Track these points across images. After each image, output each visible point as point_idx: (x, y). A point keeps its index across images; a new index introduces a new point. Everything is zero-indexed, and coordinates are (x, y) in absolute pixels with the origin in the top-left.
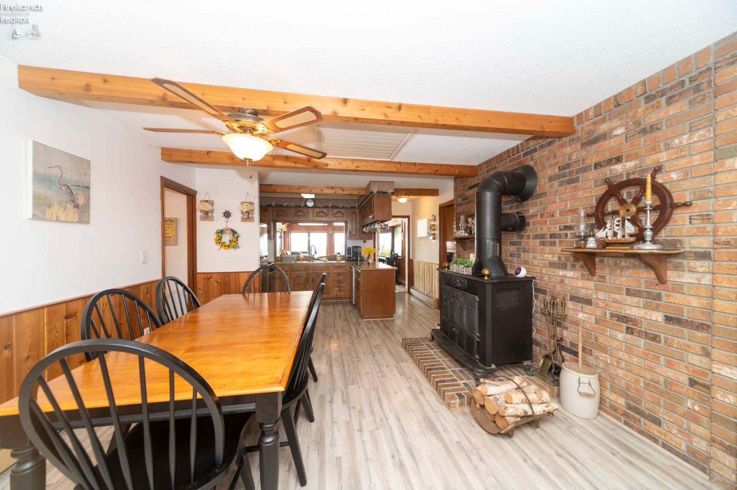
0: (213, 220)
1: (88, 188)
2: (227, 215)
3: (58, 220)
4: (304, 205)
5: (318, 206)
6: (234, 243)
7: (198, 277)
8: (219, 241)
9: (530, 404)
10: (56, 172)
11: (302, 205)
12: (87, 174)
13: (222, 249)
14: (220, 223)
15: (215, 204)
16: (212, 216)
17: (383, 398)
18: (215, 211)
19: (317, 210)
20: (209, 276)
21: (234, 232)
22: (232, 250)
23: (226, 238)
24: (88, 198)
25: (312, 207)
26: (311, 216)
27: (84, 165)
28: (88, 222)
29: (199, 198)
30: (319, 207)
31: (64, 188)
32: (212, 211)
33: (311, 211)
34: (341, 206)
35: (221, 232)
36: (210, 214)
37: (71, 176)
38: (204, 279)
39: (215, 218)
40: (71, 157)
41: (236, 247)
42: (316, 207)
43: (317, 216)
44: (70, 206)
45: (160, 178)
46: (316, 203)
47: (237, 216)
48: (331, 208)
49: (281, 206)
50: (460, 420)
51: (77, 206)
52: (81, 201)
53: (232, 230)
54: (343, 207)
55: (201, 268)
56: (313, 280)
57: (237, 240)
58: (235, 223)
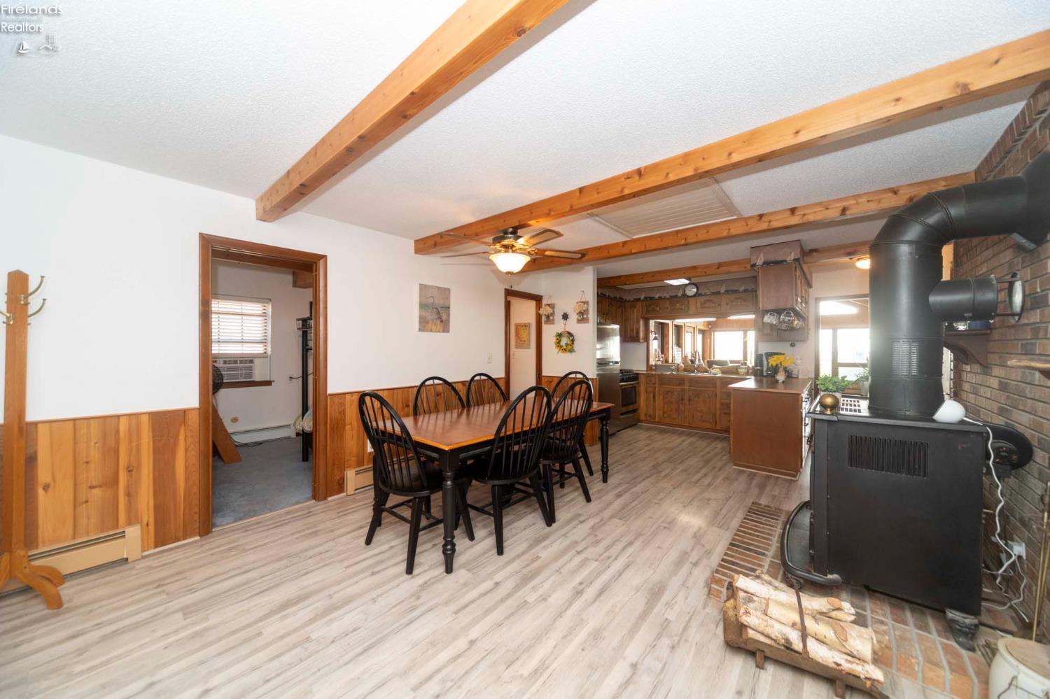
0: (554, 324)
1: (449, 308)
2: (565, 317)
3: (431, 331)
4: (683, 295)
5: (703, 293)
6: (569, 348)
7: (543, 378)
8: (558, 343)
9: (804, 635)
10: (431, 300)
11: (680, 294)
12: (448, 298)
13: (560, 353)
14: (559, 326)
15: (556, 307)
16: (553, 320)
17: (637, 545)
18: (556, 314)
19: (703, 299)
20: (550, 380)
21: (570, 334)
22: (568, 355)
23: (564, 341)
24: (448, 315)
25: (694, 296)
26: (693, 309)
27: (446, 292)
28: (448, 332)
29: (544, 302)
30: (705, 295)
31: (435, 310)
32: (553, 314)
33: (692, 301)
34: (742, 289)
35: (560, 335)
36: (551, 318)
37: (439, 301)
38: (547, 382)
39: (556, 322)
40: (439, 288)
41: (571, 351)
42: (701, 295)
43: (702, 308)
44: (438, 321)
45: (504, 290)
46: (700, 289)
47: (573, 317)
48: (724, 293)
49: (652, 299)
50: (707, 610)
51: (442, 321)
52: (444, 317)
53: (569, 333)
54: (745, 291)
55: (545, 373)
56: (690, 400)
57: (573, 344)
58: (572, 325)
